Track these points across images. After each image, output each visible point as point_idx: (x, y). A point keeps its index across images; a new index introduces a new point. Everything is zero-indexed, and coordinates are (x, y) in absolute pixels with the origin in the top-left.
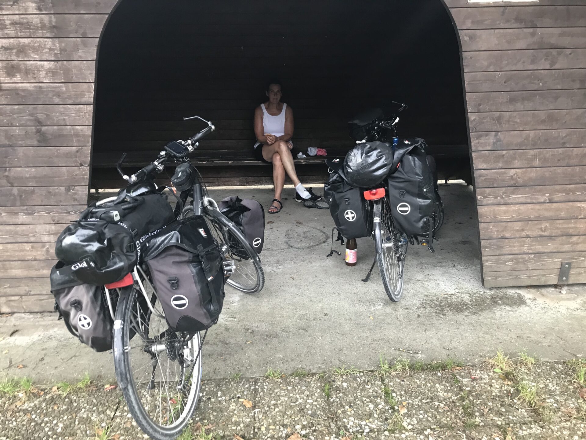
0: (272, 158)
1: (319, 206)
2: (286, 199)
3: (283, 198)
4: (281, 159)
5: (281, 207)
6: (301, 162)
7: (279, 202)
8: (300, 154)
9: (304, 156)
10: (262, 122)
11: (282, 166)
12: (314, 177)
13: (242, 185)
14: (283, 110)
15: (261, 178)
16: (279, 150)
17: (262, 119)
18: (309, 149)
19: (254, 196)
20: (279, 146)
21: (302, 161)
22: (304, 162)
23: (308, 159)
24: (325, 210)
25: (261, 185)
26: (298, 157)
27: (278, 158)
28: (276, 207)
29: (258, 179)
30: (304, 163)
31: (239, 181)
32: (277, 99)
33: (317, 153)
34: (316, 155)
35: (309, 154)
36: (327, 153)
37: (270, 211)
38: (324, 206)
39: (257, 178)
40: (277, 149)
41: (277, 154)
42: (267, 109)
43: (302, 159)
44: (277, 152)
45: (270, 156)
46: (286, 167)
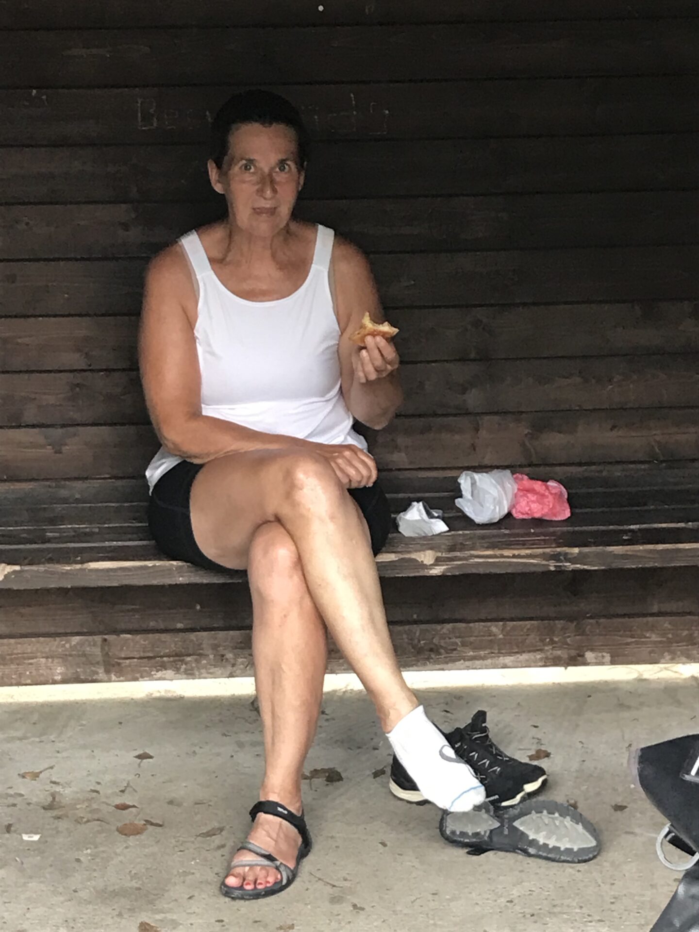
0: (245, 551)
1: (533, 843)
2: (333, 777)
3: (315, 773)
4: (300, 563)
5: (306, 848)
6: (423, 566)
7: (290, 817)
8: (415, 514)
9: (440, 527)
10: (191, 340)
11: (308, 602)
12: (495, 628)
13: (78, 680)
14: (314, 268)
15: (193, 636)
16: (285, 511)
17: (190, 323)
18: (465, 482)
19: (143, 757)
20: (291, 488)
21: (427, 557)
22: (438, 561)
23: (463, 547)
24: (569, 870)
25: (190, 674)
26: (405, 530)
27: (283, 553)
28: (269, 858)
29: (171, 642)
30: (437, 571)
31: (64, 658)
32: (273, 211)
33: (513, 506)
34: (509, 515)
35: (469, 511)
36: (571, 501)
37: (232, 881)
38: (564, 845)
39: (164, 637)
40: (274, 504)
41: (277, 532)
42: (217, 262)
43: (428, 542)
44: (279, 520)
45: (236, 538)
46: (331, 613)
